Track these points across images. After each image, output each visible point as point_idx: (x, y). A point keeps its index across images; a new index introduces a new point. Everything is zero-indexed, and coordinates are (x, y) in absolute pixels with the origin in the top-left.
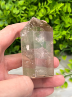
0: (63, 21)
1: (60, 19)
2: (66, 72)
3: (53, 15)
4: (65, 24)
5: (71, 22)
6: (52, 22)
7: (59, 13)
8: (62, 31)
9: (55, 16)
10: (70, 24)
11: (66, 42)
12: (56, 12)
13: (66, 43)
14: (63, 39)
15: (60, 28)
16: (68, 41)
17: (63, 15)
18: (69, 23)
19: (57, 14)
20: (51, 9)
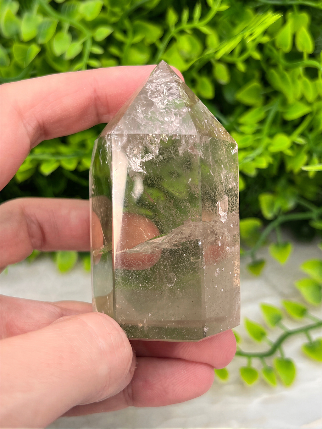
0: (276, 93)
1: (265, 82)
2: (290, 318)
3: (231, 66)
4: (284, 103)
5: (311, 96)
6: (229, 96)
7: (257, 56)
8: (271, 136)
9: (241, 67)
10: (309, 104)
11: (291, 182)
12: (243, 50)
13: (291, 190)
14: (274, 171)
15: (262, 122)
16: (298, 180)
17: (275, 66)
18: (302, 99)
19: (249, 61)
20: (221, 39)
